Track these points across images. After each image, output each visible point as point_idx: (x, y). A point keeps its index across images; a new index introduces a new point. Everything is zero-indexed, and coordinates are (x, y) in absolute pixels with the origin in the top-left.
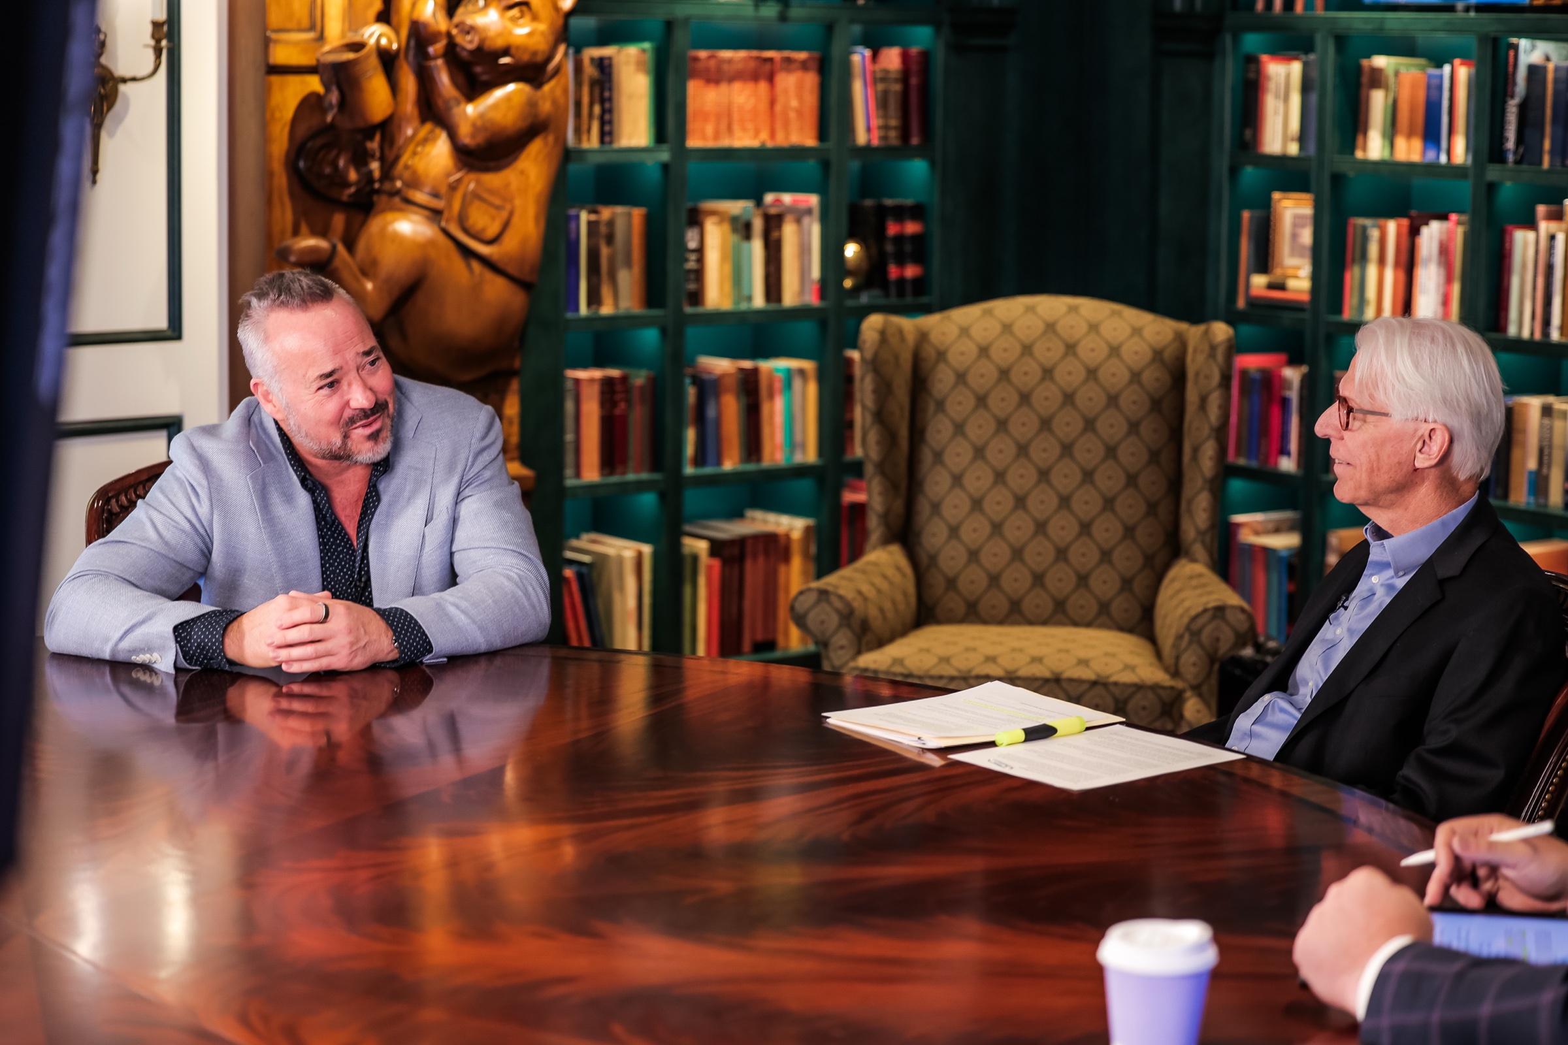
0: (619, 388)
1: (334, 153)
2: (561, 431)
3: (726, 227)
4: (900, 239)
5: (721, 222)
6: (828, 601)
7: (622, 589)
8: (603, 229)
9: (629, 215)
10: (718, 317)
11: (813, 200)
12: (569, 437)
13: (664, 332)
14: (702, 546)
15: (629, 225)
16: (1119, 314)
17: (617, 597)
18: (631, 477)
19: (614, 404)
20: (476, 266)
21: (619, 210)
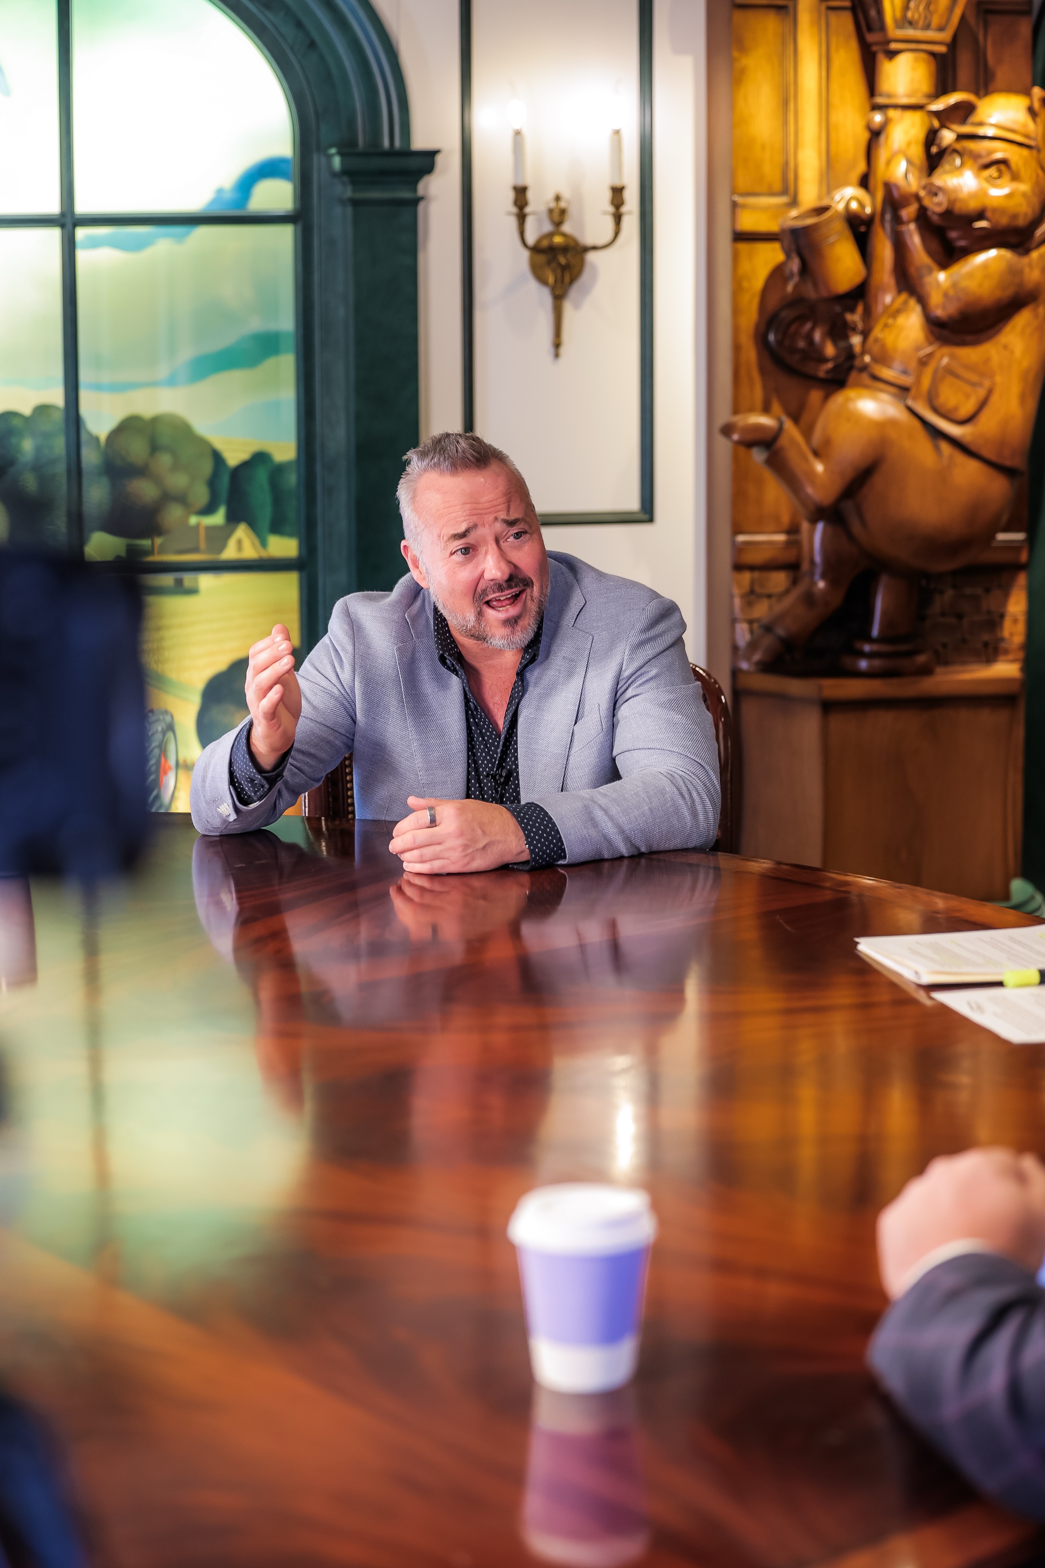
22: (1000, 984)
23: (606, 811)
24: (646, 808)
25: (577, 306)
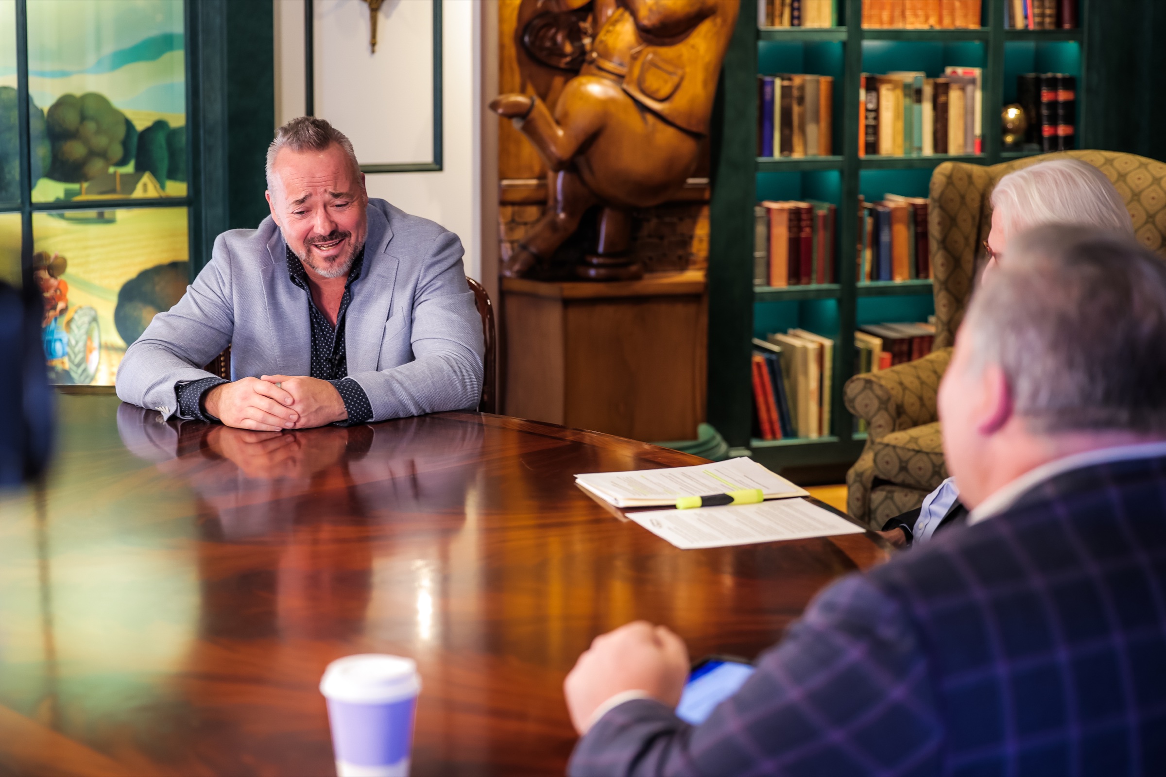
0: (804, 216)
1: (553, 31)
2: (752, 248)
3: (899, 93)
4: (1053, 105)
5: (894, 89)
6: (871, 389)
7: (806, 373)
8: (795, 93)
9: (818, 82)
10: (890, 163)
11: (977, 72)
12: (759, 254)
13: (842, 173)
14: (876, 342)
15: (818, 89)
16: (1145, 166)
17: (801, 379)
18: (814, 286)
19: (800, 229)
20: (650, 118)
21: (809, 77)
22: (673, 507)
23: (401, 384)
24: (430, 381)
25: (388, 16)
